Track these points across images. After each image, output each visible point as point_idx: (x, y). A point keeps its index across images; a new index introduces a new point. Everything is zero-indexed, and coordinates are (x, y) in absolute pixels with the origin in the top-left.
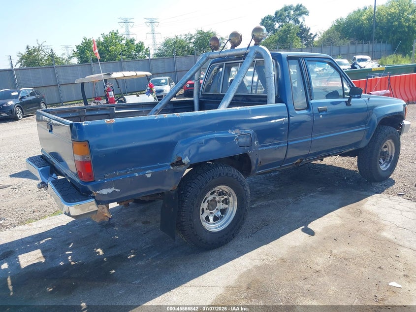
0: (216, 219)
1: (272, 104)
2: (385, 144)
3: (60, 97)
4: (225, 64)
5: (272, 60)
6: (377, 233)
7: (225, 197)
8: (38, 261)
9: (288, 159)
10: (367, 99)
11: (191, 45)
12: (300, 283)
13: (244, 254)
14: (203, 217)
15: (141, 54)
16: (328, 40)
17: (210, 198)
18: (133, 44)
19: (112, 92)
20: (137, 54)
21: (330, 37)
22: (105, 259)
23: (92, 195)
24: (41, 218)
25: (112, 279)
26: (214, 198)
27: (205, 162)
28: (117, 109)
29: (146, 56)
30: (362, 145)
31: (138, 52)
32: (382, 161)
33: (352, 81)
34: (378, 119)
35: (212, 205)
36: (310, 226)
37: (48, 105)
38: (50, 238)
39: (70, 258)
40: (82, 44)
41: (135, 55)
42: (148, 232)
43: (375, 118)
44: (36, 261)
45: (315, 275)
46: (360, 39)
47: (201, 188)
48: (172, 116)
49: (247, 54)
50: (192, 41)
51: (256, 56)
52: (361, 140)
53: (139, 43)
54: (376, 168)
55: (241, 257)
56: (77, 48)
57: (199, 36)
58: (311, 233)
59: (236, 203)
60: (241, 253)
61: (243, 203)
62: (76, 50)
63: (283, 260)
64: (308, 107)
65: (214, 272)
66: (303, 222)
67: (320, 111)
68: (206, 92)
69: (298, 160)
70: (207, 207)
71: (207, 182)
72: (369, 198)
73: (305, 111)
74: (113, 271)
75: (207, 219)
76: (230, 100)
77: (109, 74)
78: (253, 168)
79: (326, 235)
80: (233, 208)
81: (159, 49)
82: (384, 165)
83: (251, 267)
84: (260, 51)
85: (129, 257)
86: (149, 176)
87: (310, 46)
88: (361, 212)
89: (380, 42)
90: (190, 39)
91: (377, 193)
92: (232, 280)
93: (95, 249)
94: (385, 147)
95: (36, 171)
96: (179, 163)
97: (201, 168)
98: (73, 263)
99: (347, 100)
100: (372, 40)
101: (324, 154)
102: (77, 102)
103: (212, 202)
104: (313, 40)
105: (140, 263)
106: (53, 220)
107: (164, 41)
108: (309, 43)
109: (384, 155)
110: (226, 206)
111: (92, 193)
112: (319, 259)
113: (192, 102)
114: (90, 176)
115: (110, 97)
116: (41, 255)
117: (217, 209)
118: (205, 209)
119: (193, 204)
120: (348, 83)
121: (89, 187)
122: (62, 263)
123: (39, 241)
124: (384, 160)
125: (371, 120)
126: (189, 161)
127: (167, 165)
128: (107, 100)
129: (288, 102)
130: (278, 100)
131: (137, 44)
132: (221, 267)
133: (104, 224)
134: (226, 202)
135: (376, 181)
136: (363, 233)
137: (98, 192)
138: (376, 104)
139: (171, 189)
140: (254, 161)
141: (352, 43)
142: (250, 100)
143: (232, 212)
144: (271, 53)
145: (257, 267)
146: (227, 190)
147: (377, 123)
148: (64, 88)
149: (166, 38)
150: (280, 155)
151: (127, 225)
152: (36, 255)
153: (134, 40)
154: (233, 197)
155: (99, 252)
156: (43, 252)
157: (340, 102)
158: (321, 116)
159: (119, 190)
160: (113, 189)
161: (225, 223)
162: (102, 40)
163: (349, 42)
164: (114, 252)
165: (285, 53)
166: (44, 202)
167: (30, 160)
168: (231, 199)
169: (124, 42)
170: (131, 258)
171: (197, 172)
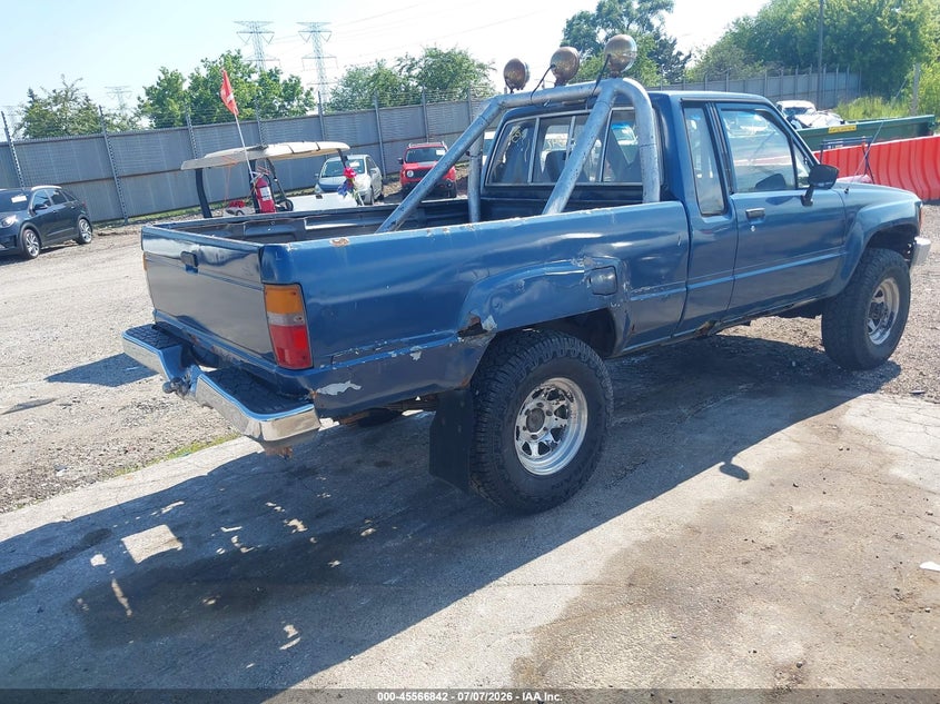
0: (543, 449)
1: (653, 202)
2: (879, 288)
3: (119, 204)
4: (538, 120)
5: (652, 109)
6: (881, 471)
7: (562, 403)
8: (168, 548)
9: (688, 321)
10: (843, 190)
11: (413, 83)
12: (738, 571)
13: (606, 519)
14: (519, 445)
15: (295, 103)
16: (718, 67)
17: (531, 404)
18: (277, 81)
19: (268, 188)
20: (286, 103)
21: (722, 60)
22: (312, 539)
23: (308, 397)
24: (145, 463)
25: (340, 578)
26: (540, 405)
27: (519, 330)
28: (310, 222)
29: (308, 108)
30: (832, 292)
31: (289, 99)
32: (871, 324)
33: (813, 153)
34: (866, 234)
35: (536, 420)
36: (736, 461)
37: (95, 223)
38: (181, 503)
39: (235, 539)
40: (158, 84)
41: (282, 107)
42: (392, 482)
43: (860, 232)
44: (166, 548)
45: (764, 556)
46: (788, 64)
47: (517, 384)
48: (460, 231)
49: (596, 96)
50: (415, 72)
51: (617, 100)
52: (832, 280)
53: (290, 80)
54: (863, 341)
55: (603, 526)
56: (148, 94)
57: (430, 61)
58: (742, 475)
59: (585, 416)
60: (601, 518)
61: (600, 415)
62: (145, 98)
63: (693, 530)
64: (727, 209)
65: (553, 556)
66: (722, 453)
67: (751, 217)
68: (494, 181)
69: (707, 324)
70: (524, 424)
71: (528, 371)
72: (852, 402)
73: (722, 219)
74: (337, 563)
75: (526, 448)
76: (567, 195)
77: (261, 149)
78: (620, 340)
79: (774, 478)
80: (578, 425)
81: (335, 93)
82: (878, 334)
83: (626, 545)
84: (624, 90)
85: (363, 534)
86: (416, 357)
87: (676, 79)
88: (839, 430)
89: (833, 70)
90: (409, 70)
91: (866, 392)
92: (594, 571)
93: (285, 522)
94: (880, 294)
95: (152, 357)
96: (476, 329)
97: (514, 342)
98: (244, 550)
99: (804, 193)
100: (816, 65)
101: (758, 310)
102: (158, 216)
103: (536, 414)
104: (683, 67)
105: (390, 544)
106: (176, 466)
107: (346, 74)
108: (675, 75)
109: (878, 311)
110: (563, 422)
111: (307, 392)
112: (765, 524)
113: (464, 205)
114: (304, 358)
115: (264, 199)
116: (171, 536)
117: (545, 429)
118: (521, 429)
119: (501, 416)
120: (805, 157)
121: (302, 381)
122: (221, 551)
123: (159, 508)
124: (876, 322)
125: (852, 234)
126: (495, 326)
127: (451, 335)
128: (256, 206)
129: (687, 200)
130: (665, 196)
131: (285, 83)
132: (564, 545)
133: (293, 470)
134: (563, 413)
135: (861, 368)
136: (852, 471)
137: (319, 391)
138: (860, 201)
139: (457, 385)
140: (620, 325)
141: (772, 74)
142: (600, 197)
143: (577, 434)
144: (649, 94)
145: (639, 544)
146: (565, 388)
147: (863, 243)
148: (128, 185)
149: (349, 67)
150: (671, 313)
151: (344, 471)
152: (160, 536)
153: (277, 72)
154: (579, 401)
155: (295, 527)
156: (173, 530)
157: (789, 198)
158: (753, 229)
159: (359, 387)
160: (348, 384)
161: (562, 459)
162: (204, 73)
163: (764, 71)
164: (329, 525)
165: (675, 94)
166: (142, 432)
167: (132, 335)
168: (574, 406)
169: (255, 77)
170: (368, 536)
171: (505, 349)
